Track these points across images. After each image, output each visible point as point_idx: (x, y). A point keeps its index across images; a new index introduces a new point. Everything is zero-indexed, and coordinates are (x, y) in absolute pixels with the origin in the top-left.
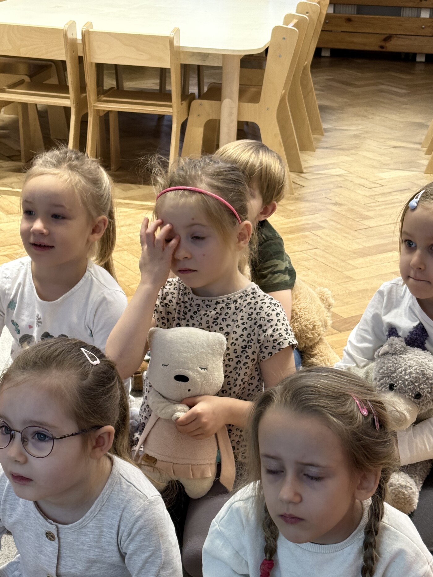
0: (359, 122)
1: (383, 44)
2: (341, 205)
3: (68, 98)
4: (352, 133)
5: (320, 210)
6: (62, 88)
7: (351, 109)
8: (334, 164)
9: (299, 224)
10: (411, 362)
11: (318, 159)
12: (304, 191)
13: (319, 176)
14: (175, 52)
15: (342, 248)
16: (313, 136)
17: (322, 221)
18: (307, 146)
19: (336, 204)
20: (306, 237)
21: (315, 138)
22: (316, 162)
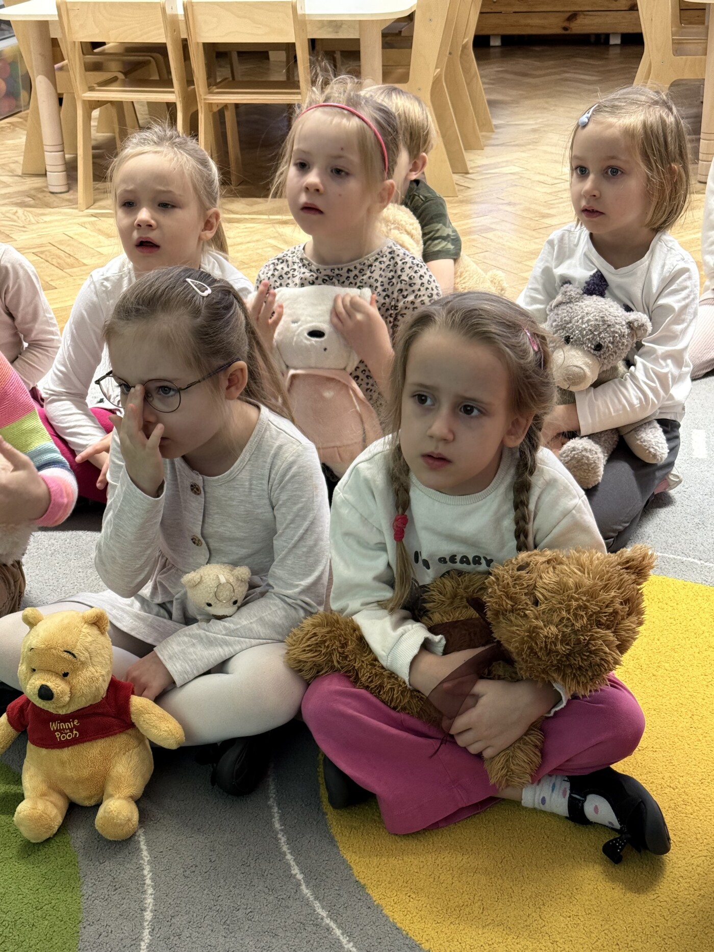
0: (539, 115)
1: (566, 24)
2: (515, 204)
3: (173, 92)
4: (530, 128)
5: (491, 211)
6: (165, 82)
7: (528, 102)
8: (507, 161)
9: (464, 227)
10: (589, 309)
11: (487, 157)
12: (469, 193)
13: (488, 176)
14: (300, 22)
15: (516, 249)
16: (480, 134)
17: (492, 223)
18: (472, 145)
19: (509, 204)
20: (474, 240)
21: (483, 136)
22: (485, 161)
